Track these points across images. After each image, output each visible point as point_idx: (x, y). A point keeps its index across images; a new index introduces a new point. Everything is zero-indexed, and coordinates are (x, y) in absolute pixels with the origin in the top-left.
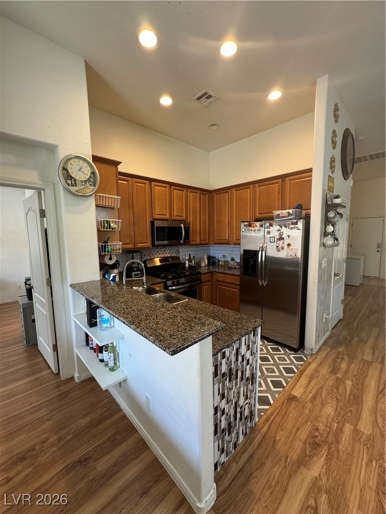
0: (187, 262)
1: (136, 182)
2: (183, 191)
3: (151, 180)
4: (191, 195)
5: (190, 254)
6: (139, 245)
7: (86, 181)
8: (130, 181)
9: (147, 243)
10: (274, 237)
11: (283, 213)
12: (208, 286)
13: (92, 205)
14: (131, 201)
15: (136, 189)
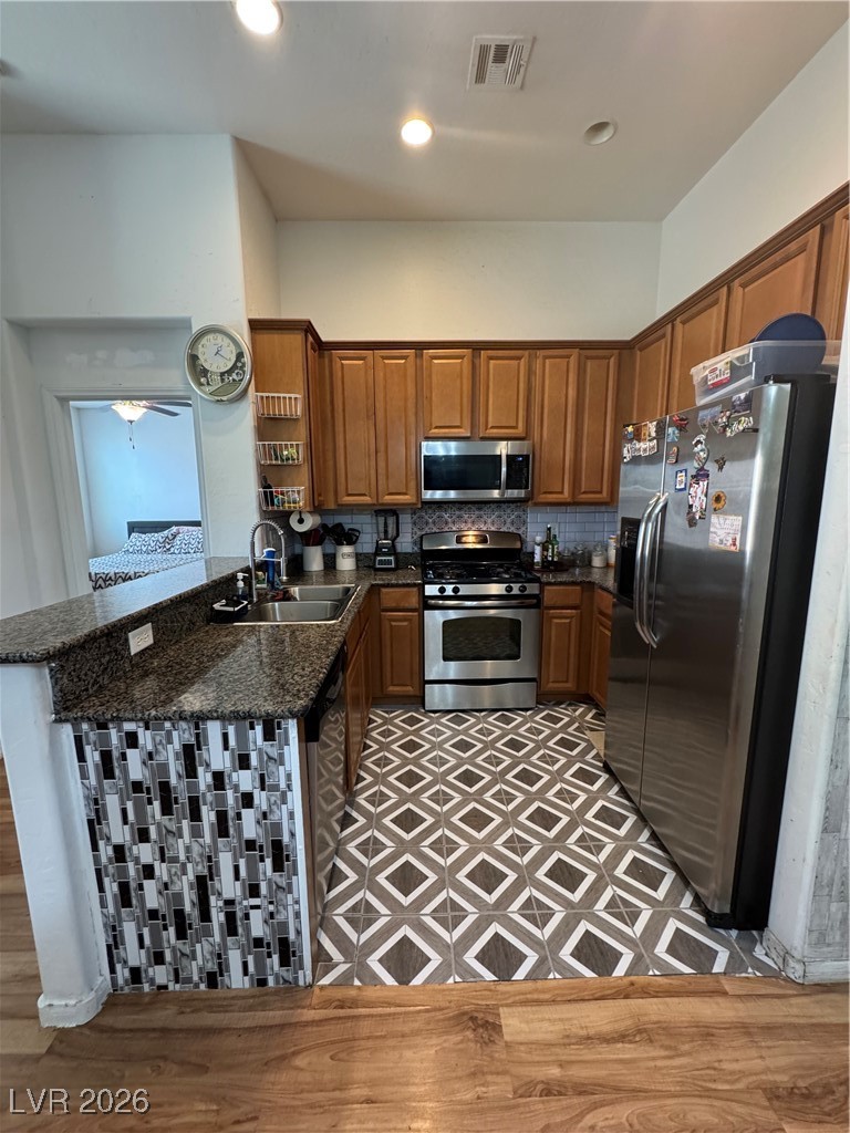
2: (519, 358)
3: (420, 346)
4: (548, 367)
5: (549, 529)
6: (388, 499)
7: (229, 372)
8: (370, 359)
9: (405, 494)
10: (686, 470)
11: (718, 372)
12: (568, 621)
13: (244, 417)
14: (371, 401)
15: (382, 374)
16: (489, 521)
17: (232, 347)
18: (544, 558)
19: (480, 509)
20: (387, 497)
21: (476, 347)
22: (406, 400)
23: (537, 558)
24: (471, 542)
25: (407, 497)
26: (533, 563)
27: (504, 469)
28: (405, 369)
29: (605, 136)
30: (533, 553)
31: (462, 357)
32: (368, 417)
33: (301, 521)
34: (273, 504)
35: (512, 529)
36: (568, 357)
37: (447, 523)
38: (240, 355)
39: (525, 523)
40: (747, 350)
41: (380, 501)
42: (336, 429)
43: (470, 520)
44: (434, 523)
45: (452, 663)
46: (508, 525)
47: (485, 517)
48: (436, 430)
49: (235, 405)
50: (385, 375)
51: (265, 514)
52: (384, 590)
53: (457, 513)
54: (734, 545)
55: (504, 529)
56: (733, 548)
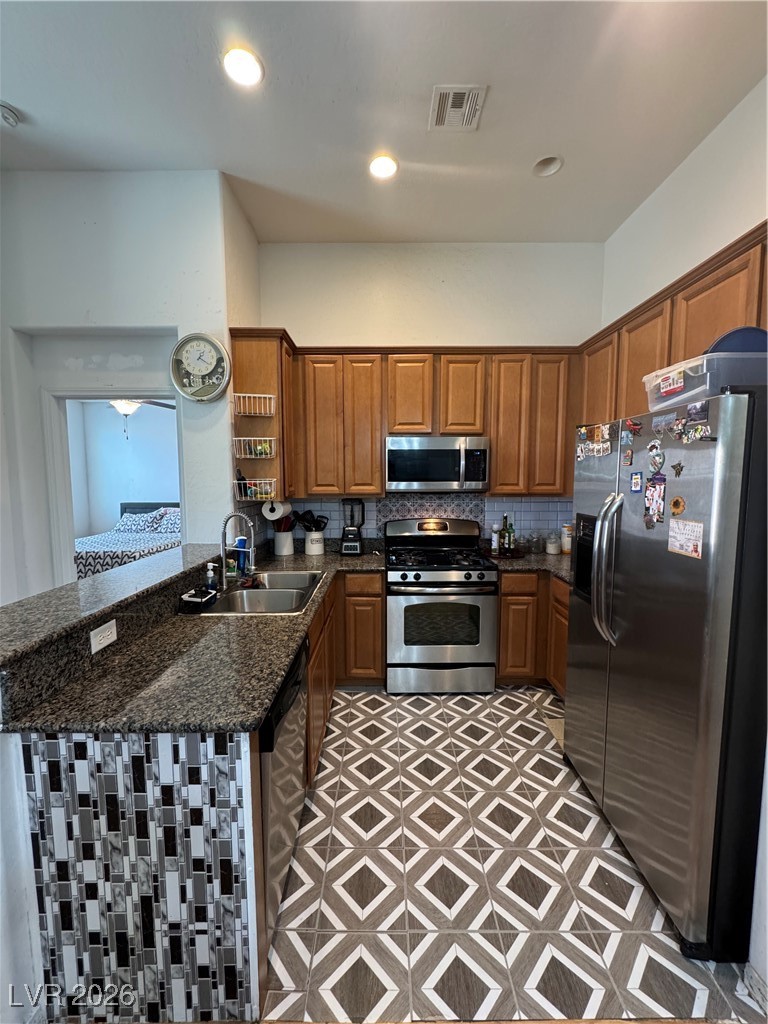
0: (495, 537)
1: (352, 362)
2: (476, 362)
3: (385, 352)
4: (503, 370)
5: (506, 518)
6: (355, 489)
7: (210, 375)
8: (340, 362)
9: (371, 485)
10: (641, 473)
11: (671, 381)
12: (525, 607)
13: (224, 414)
14: (340, 400)
15: (350, 376)
16: (449, 509)
17: (214, 353)
18: (501, 545)
19: (440, 498)
20: (353, 488)
21: (437, 352)
22: (372, 399)
23: (495, 545)
24: (432, 528)
25: (372, 487)
26: (490, 550)
27: (463, 462)
28: (372, 372)
29: (553, 169)
30: (490, 540)
31: (423, 361)
32: (337, 414)
33: (272, 510)
34: (246, 495)
35: (471, 518)
36: (522, 361)
37: (409, 511)
38: (220, 360)
39: (482, 511)
40: (700, 361)
41: (347, 492)
42: (308, 427)
43: (431, 509)
44: (397, 511)
45: (415, 647)
46: (467, 513)
47: (445, 506)
48: (400, 427)
49: (215, 404)
50: (353, 377)
51: (240, 506)
52: (348, 576)
53: (419, 501)
54: (696, 551)
55: (463, 517)
56: (694, 555)
